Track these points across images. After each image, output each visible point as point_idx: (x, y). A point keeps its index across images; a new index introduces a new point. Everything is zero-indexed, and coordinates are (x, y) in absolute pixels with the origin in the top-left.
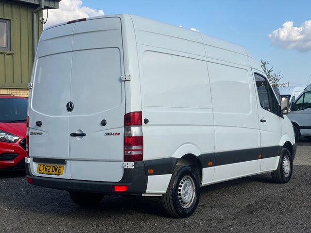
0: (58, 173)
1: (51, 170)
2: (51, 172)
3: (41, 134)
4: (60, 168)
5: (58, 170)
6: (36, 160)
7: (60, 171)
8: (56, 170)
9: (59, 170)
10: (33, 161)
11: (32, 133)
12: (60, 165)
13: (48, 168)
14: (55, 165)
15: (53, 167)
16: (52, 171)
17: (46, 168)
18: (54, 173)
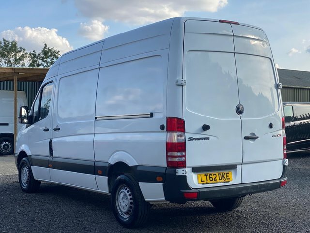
0: (226, 180)
1: (217, 178)
2: (218, 180)
3: (208, 139)
4: (227, 175)
5: (225, 176)
6: (195, 170)
7: (228, 178)
8: (223, 177)
9: (227, 176)
10: (193, 172)
11: (191, 139)
12: (227, 171)
13: (214, 177)
14: (221, 172)
15: (219, 174)
16: (220, 179)
17: (210, 178)
18: (222, 180)
